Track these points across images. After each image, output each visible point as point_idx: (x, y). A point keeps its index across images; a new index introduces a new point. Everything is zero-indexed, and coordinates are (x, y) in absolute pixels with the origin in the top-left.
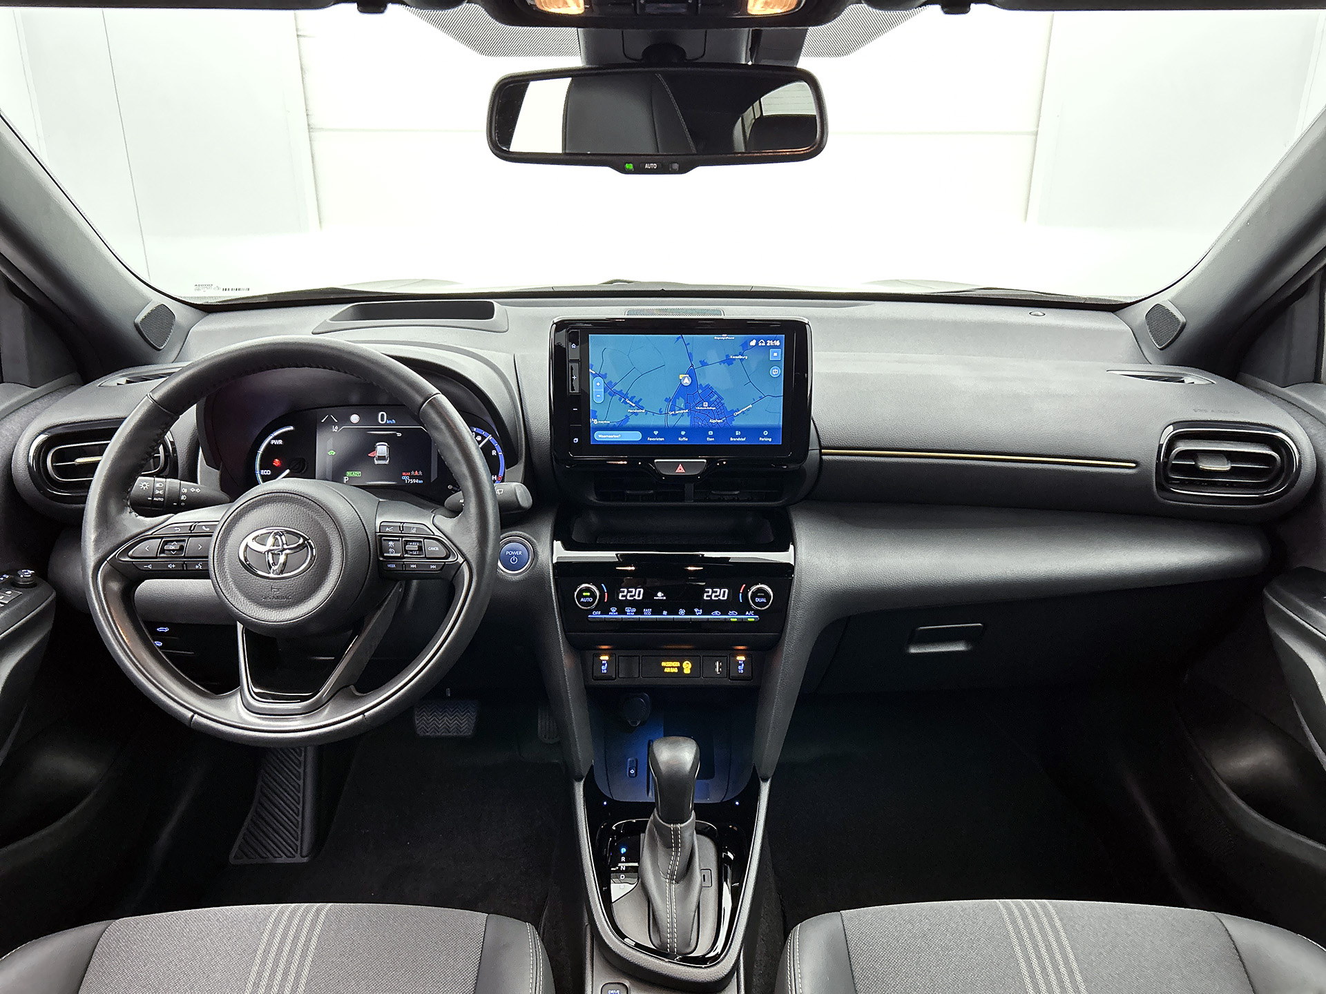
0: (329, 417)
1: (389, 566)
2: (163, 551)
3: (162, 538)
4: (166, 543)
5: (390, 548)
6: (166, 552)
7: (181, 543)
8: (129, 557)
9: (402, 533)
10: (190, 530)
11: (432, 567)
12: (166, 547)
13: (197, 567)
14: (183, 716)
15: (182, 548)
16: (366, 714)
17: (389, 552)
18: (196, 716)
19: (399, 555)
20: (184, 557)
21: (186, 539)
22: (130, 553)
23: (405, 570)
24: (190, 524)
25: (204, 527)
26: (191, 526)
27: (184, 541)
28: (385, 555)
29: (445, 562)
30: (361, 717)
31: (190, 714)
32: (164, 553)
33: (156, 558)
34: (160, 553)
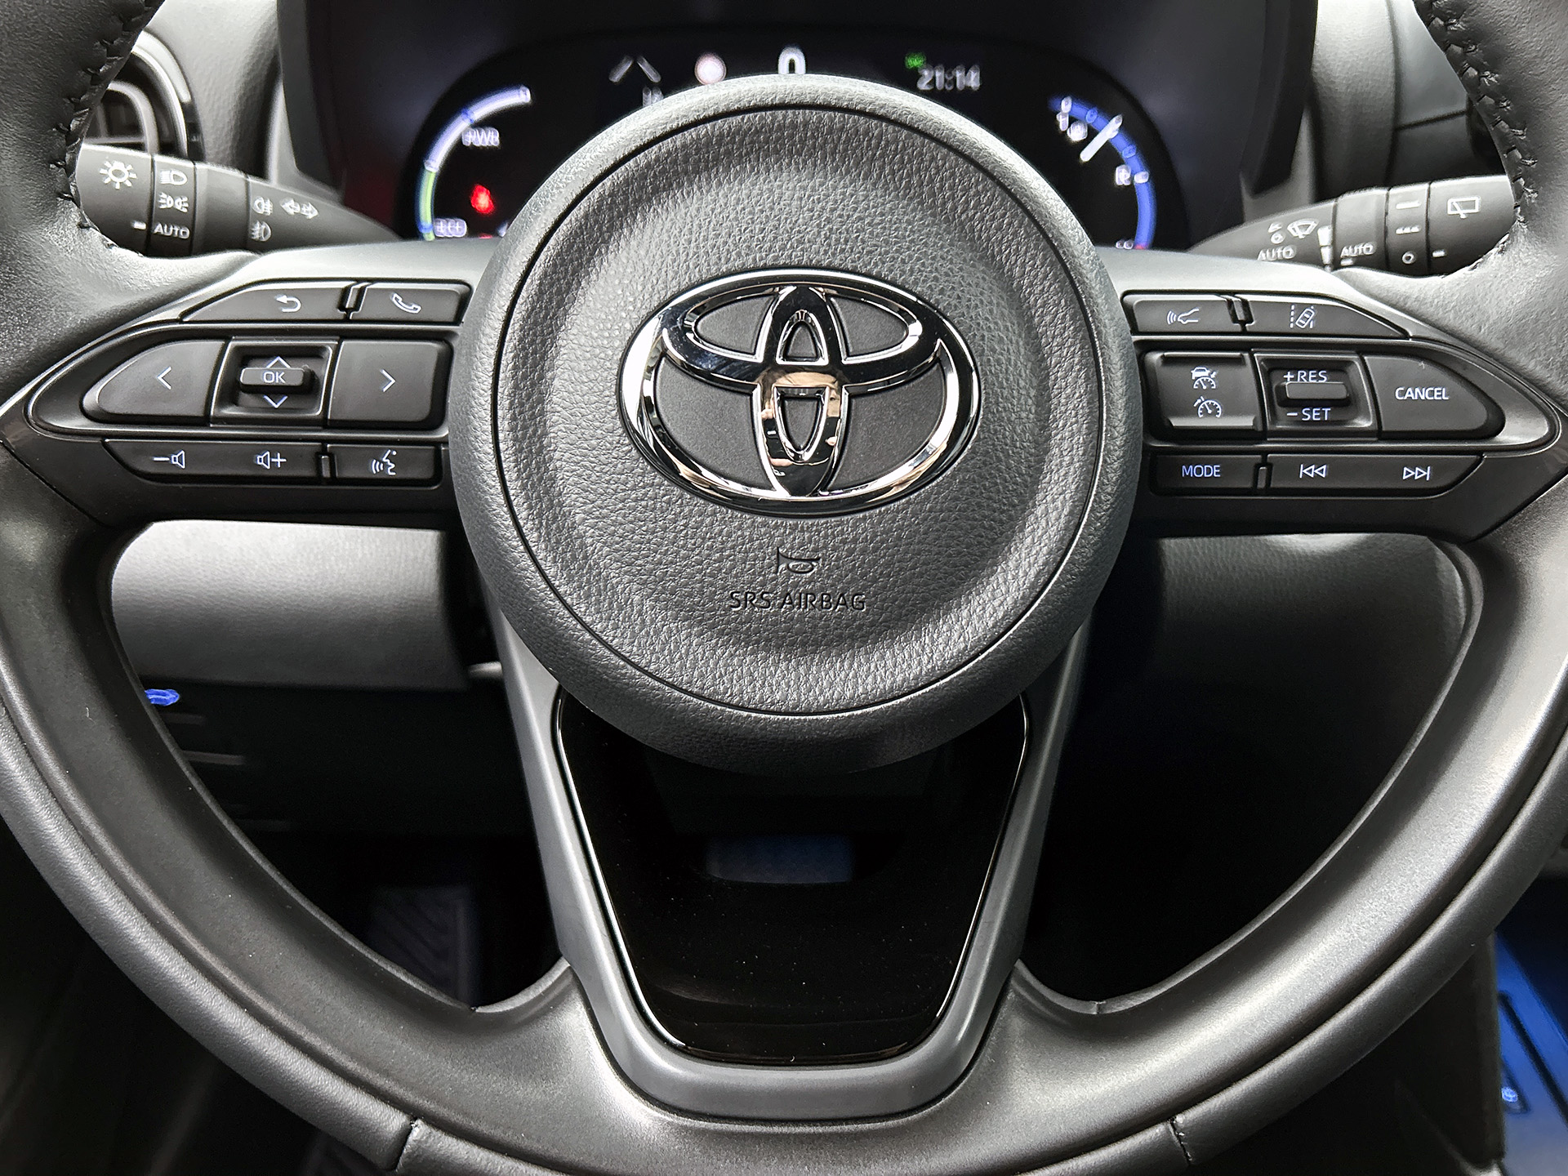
0: (635, 68)
1: (1190, 471)
2: (232, 391)
3: (225, 336)
4: (245, 357)
5: (1200, 392)
6: (245, 398)
7: (306, 365)
8: (86, 414)
9: (1244, 332)
10: (341, 307)
11: (1407, 473)
12: (247, 376)
13: (375, 467)
14: (362, 1129)
15: (309, 387)
16: (1180, 1119)
17: (1193, 412)
18: (419, 1130)
19: (1246, 422)
20: (324, 423)
21: (330, 344)
22: (91, 399)
23: (1268, 490)
24: (344, 284)
25: (397, 301)
26: (346, 291)
27: (316, 353)
28: (1176, 422)
29: (1479, 452)
30: (1157, 1131)
31: (394, 1121)
32: (234, 402)
33: (204, 420)
34: (222, 402)
